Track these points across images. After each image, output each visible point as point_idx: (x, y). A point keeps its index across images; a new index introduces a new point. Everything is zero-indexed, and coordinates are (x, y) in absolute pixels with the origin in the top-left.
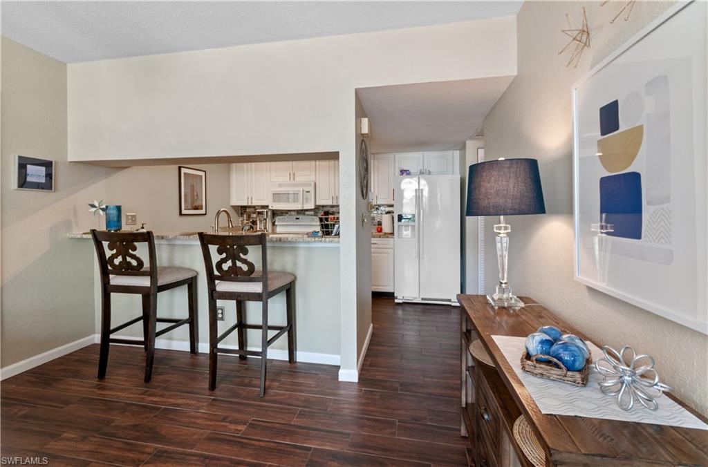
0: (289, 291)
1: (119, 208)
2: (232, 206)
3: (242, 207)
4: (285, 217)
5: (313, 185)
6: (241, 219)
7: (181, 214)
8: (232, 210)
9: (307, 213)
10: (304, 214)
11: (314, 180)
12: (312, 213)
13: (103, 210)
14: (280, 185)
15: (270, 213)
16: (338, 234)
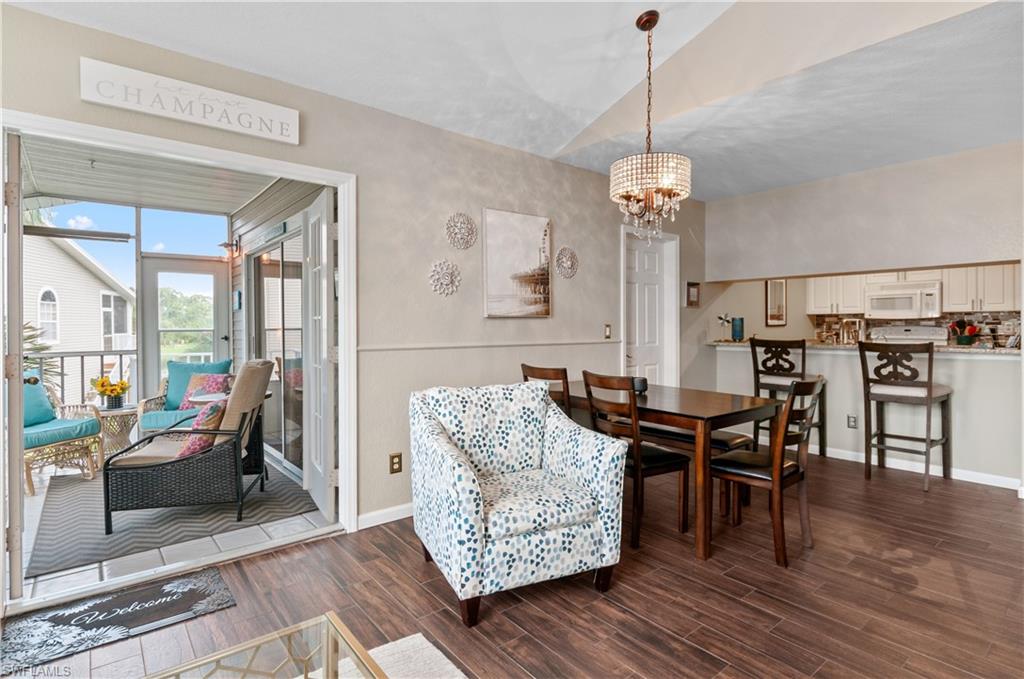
0: (945, 404)
1: (742, 320)
2: (809, 316)
3: (818, 316)
4: (888, 328)
5: (938, 286)
6: (819, 330)
7: (767, 325)
8: (808, 320)
9: (923, 323)
10: (918, 325)
11: (940, 278)
12: (933, 323)
13: (728, 322)
14: (883, 288)
15: (863, 324)
16: (1018, 346)
